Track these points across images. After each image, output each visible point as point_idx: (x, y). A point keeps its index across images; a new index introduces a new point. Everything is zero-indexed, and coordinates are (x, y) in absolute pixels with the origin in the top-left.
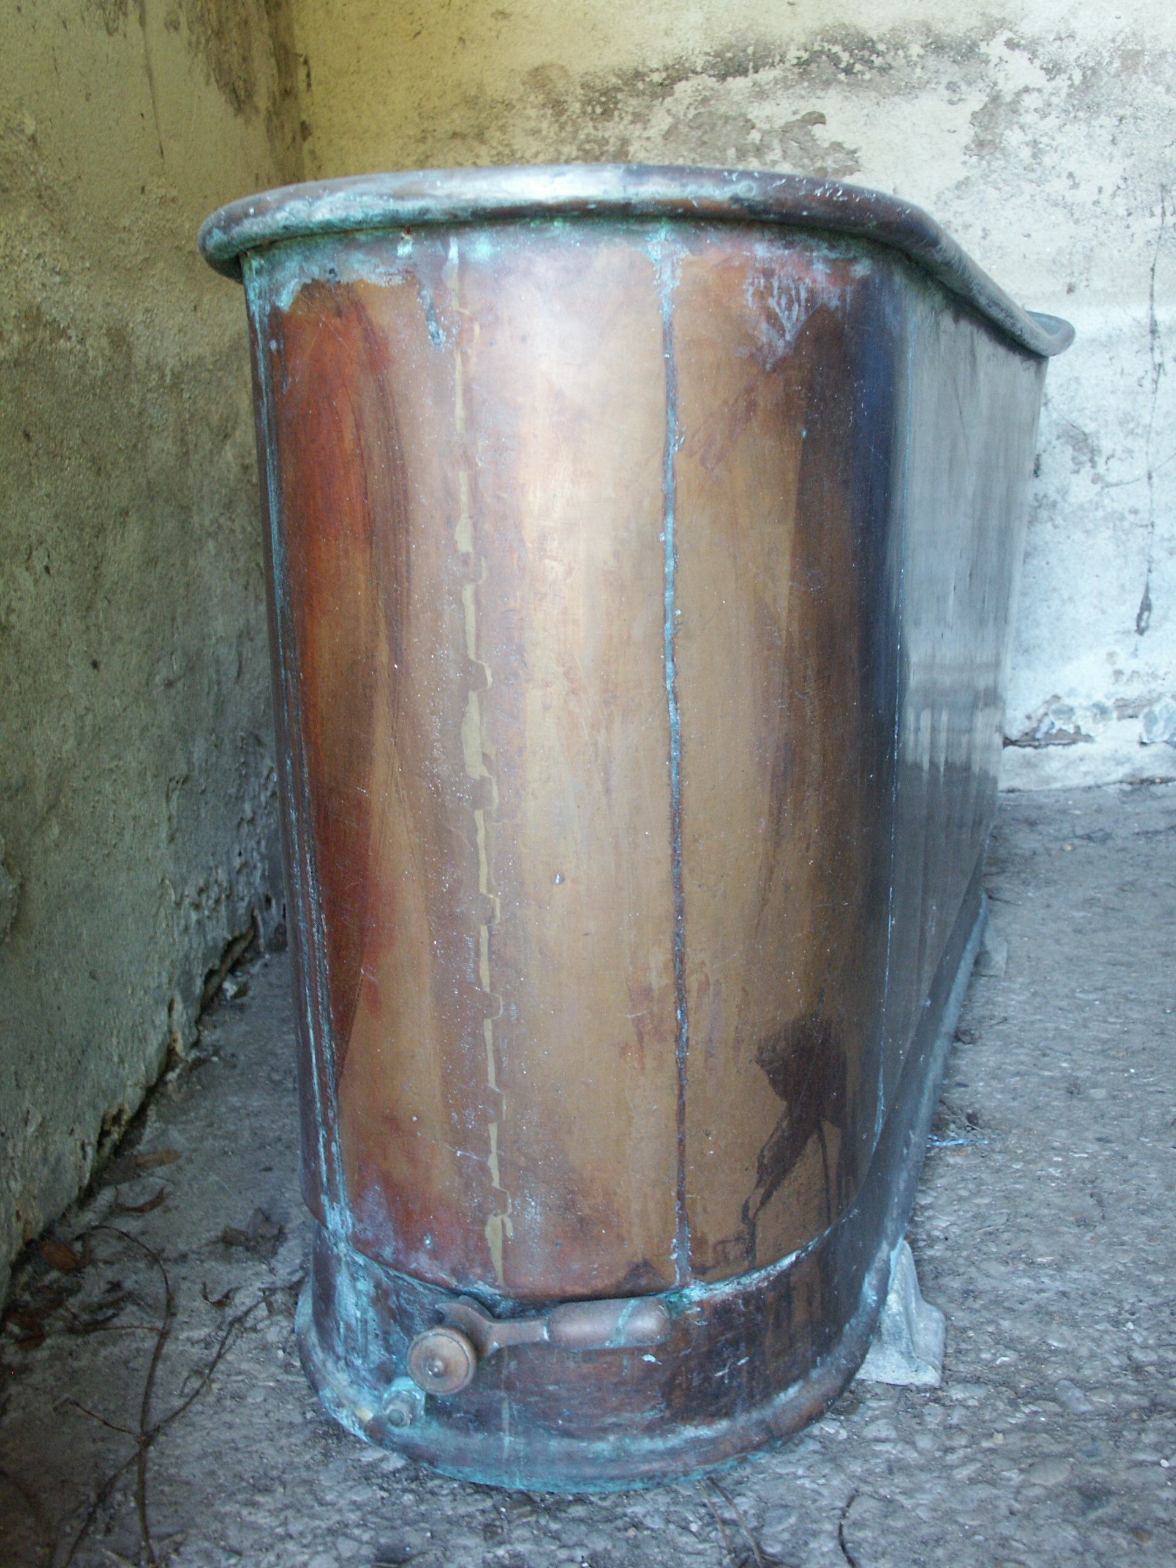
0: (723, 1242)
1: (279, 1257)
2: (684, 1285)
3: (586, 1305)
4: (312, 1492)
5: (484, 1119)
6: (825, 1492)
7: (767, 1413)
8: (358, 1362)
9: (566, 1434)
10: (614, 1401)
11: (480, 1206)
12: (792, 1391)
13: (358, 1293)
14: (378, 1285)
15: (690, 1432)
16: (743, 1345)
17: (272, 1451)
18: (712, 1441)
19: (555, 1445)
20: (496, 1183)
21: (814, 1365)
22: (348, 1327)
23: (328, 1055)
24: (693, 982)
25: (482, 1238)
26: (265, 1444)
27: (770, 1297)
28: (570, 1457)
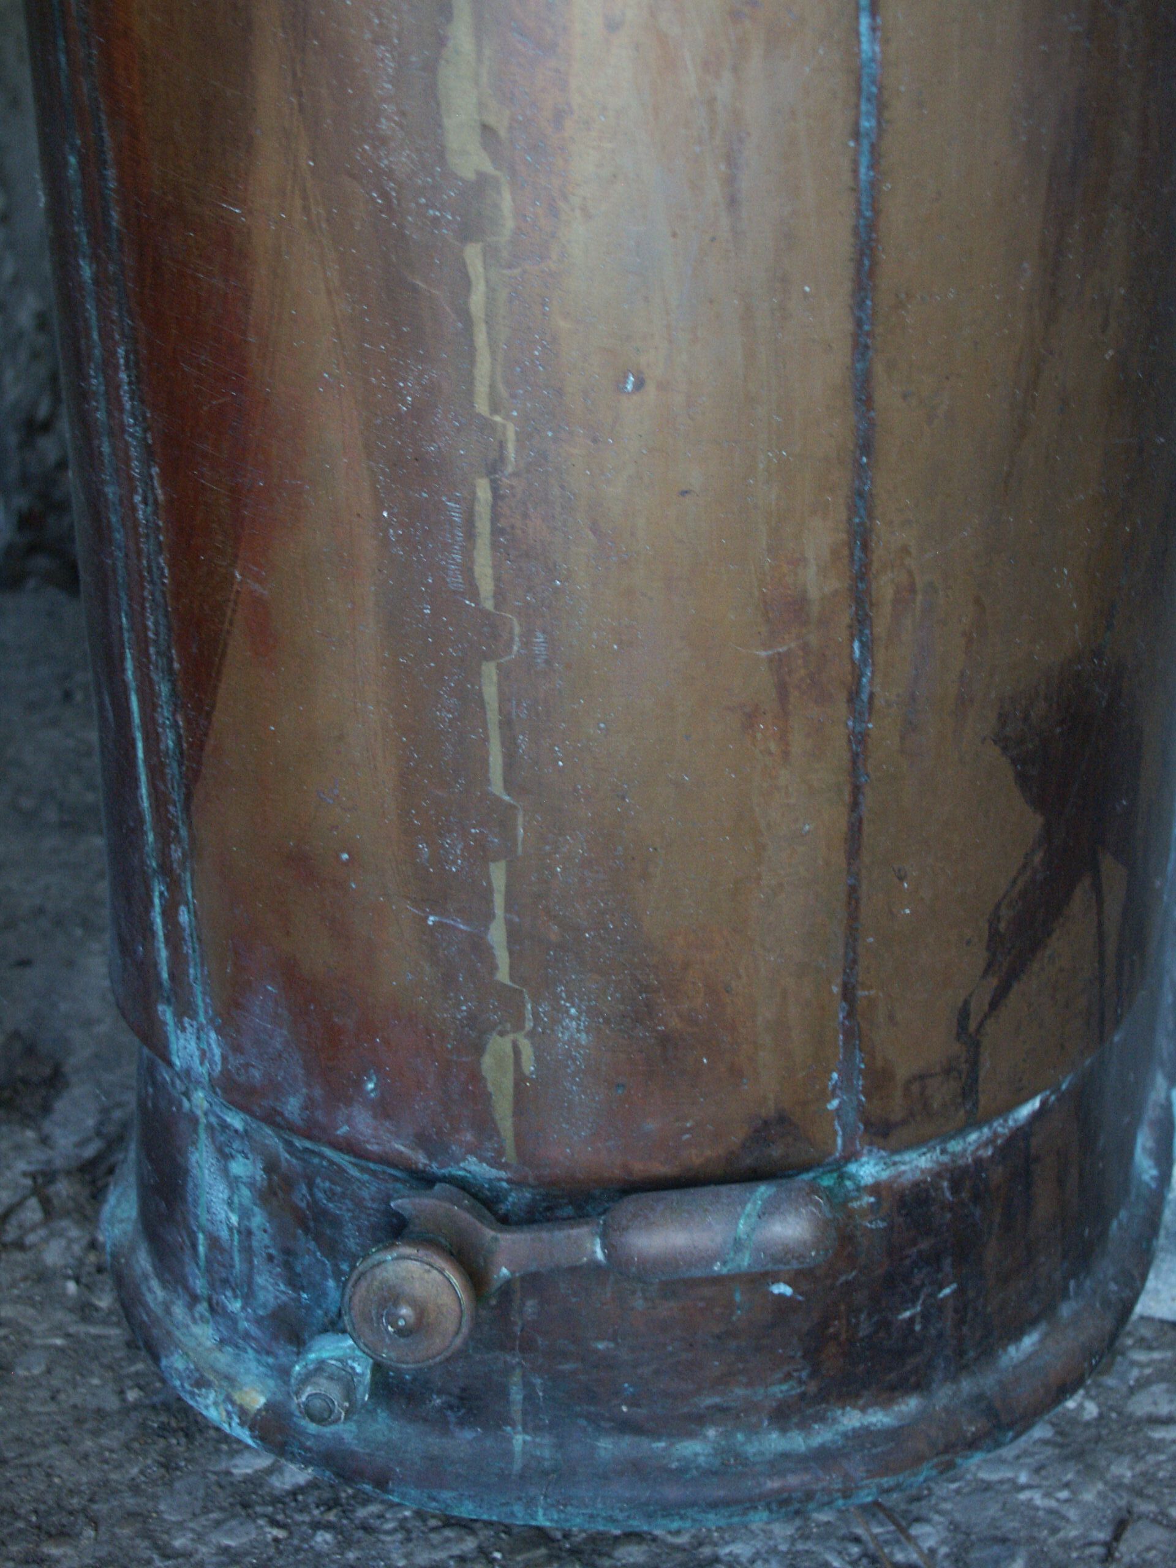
0: (921, 1077)
1: (57, 1116)
2: (851, 1156)
3: (674, 1195)
4: (147, 1534)
5: (481, 854)
6: (1072, 1514)
7: (987, 1381)
8: (236, 1306)
9: (626, 1426)
10: (716, 1365)
11: (472, 1018)
12: (1029, 1341)
13: (233, 1182)
14: (271, 1167)
15: (852, 1419)
16: (947, 1263)
17: (68, 1463)
18: (892, 1434)
19: (607, 1447)
20: (503, 975)
21: (1065, 1295)
22: (214, 1242)
23: (169, 741)
24: (885, 587)
25: (476, 1076)
26: (54, 1450)
27: (997, 1174)
28: (637, 1469)
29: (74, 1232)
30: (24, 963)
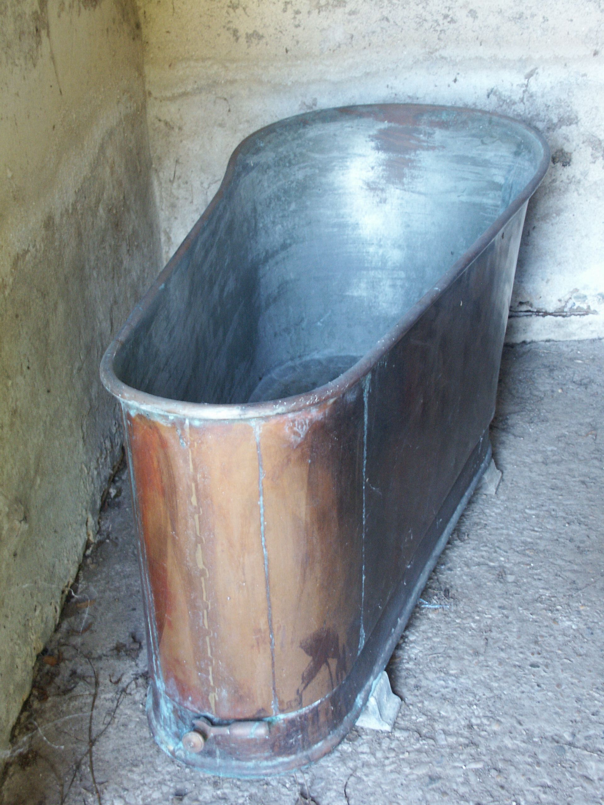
0: (290, 702)
1: (140, 658)
2: (276, 715)
3: (242, 723)
4: (153, 767)
5: (207, 665)
6: (337, 773)
7: (309, 752)
8: (168, 729)
9: (237, 759)
10: (254, 750)
11: (207, 690)
12: (320, 744)
13: (168, 708)
14: (174, 707)
15: (281, 759)
16: (300, 732)
17: (138, 749)
18: (288, 763)
19: (234, 763)
20: (212, 684)
21: (329, 734)
22: (164, 717)
23: (155, 635)
24: (275, 626)
25: (207, 699)
26: (136, 746)
27: (310, 716)
28: (239, 767)
29: (142, 691)
30: (134, 609)
